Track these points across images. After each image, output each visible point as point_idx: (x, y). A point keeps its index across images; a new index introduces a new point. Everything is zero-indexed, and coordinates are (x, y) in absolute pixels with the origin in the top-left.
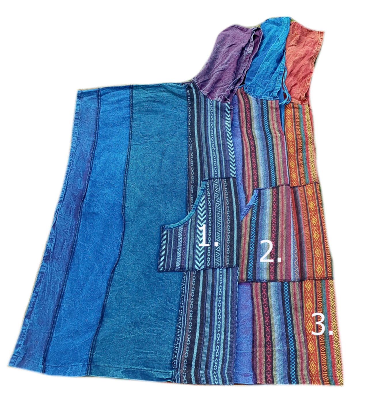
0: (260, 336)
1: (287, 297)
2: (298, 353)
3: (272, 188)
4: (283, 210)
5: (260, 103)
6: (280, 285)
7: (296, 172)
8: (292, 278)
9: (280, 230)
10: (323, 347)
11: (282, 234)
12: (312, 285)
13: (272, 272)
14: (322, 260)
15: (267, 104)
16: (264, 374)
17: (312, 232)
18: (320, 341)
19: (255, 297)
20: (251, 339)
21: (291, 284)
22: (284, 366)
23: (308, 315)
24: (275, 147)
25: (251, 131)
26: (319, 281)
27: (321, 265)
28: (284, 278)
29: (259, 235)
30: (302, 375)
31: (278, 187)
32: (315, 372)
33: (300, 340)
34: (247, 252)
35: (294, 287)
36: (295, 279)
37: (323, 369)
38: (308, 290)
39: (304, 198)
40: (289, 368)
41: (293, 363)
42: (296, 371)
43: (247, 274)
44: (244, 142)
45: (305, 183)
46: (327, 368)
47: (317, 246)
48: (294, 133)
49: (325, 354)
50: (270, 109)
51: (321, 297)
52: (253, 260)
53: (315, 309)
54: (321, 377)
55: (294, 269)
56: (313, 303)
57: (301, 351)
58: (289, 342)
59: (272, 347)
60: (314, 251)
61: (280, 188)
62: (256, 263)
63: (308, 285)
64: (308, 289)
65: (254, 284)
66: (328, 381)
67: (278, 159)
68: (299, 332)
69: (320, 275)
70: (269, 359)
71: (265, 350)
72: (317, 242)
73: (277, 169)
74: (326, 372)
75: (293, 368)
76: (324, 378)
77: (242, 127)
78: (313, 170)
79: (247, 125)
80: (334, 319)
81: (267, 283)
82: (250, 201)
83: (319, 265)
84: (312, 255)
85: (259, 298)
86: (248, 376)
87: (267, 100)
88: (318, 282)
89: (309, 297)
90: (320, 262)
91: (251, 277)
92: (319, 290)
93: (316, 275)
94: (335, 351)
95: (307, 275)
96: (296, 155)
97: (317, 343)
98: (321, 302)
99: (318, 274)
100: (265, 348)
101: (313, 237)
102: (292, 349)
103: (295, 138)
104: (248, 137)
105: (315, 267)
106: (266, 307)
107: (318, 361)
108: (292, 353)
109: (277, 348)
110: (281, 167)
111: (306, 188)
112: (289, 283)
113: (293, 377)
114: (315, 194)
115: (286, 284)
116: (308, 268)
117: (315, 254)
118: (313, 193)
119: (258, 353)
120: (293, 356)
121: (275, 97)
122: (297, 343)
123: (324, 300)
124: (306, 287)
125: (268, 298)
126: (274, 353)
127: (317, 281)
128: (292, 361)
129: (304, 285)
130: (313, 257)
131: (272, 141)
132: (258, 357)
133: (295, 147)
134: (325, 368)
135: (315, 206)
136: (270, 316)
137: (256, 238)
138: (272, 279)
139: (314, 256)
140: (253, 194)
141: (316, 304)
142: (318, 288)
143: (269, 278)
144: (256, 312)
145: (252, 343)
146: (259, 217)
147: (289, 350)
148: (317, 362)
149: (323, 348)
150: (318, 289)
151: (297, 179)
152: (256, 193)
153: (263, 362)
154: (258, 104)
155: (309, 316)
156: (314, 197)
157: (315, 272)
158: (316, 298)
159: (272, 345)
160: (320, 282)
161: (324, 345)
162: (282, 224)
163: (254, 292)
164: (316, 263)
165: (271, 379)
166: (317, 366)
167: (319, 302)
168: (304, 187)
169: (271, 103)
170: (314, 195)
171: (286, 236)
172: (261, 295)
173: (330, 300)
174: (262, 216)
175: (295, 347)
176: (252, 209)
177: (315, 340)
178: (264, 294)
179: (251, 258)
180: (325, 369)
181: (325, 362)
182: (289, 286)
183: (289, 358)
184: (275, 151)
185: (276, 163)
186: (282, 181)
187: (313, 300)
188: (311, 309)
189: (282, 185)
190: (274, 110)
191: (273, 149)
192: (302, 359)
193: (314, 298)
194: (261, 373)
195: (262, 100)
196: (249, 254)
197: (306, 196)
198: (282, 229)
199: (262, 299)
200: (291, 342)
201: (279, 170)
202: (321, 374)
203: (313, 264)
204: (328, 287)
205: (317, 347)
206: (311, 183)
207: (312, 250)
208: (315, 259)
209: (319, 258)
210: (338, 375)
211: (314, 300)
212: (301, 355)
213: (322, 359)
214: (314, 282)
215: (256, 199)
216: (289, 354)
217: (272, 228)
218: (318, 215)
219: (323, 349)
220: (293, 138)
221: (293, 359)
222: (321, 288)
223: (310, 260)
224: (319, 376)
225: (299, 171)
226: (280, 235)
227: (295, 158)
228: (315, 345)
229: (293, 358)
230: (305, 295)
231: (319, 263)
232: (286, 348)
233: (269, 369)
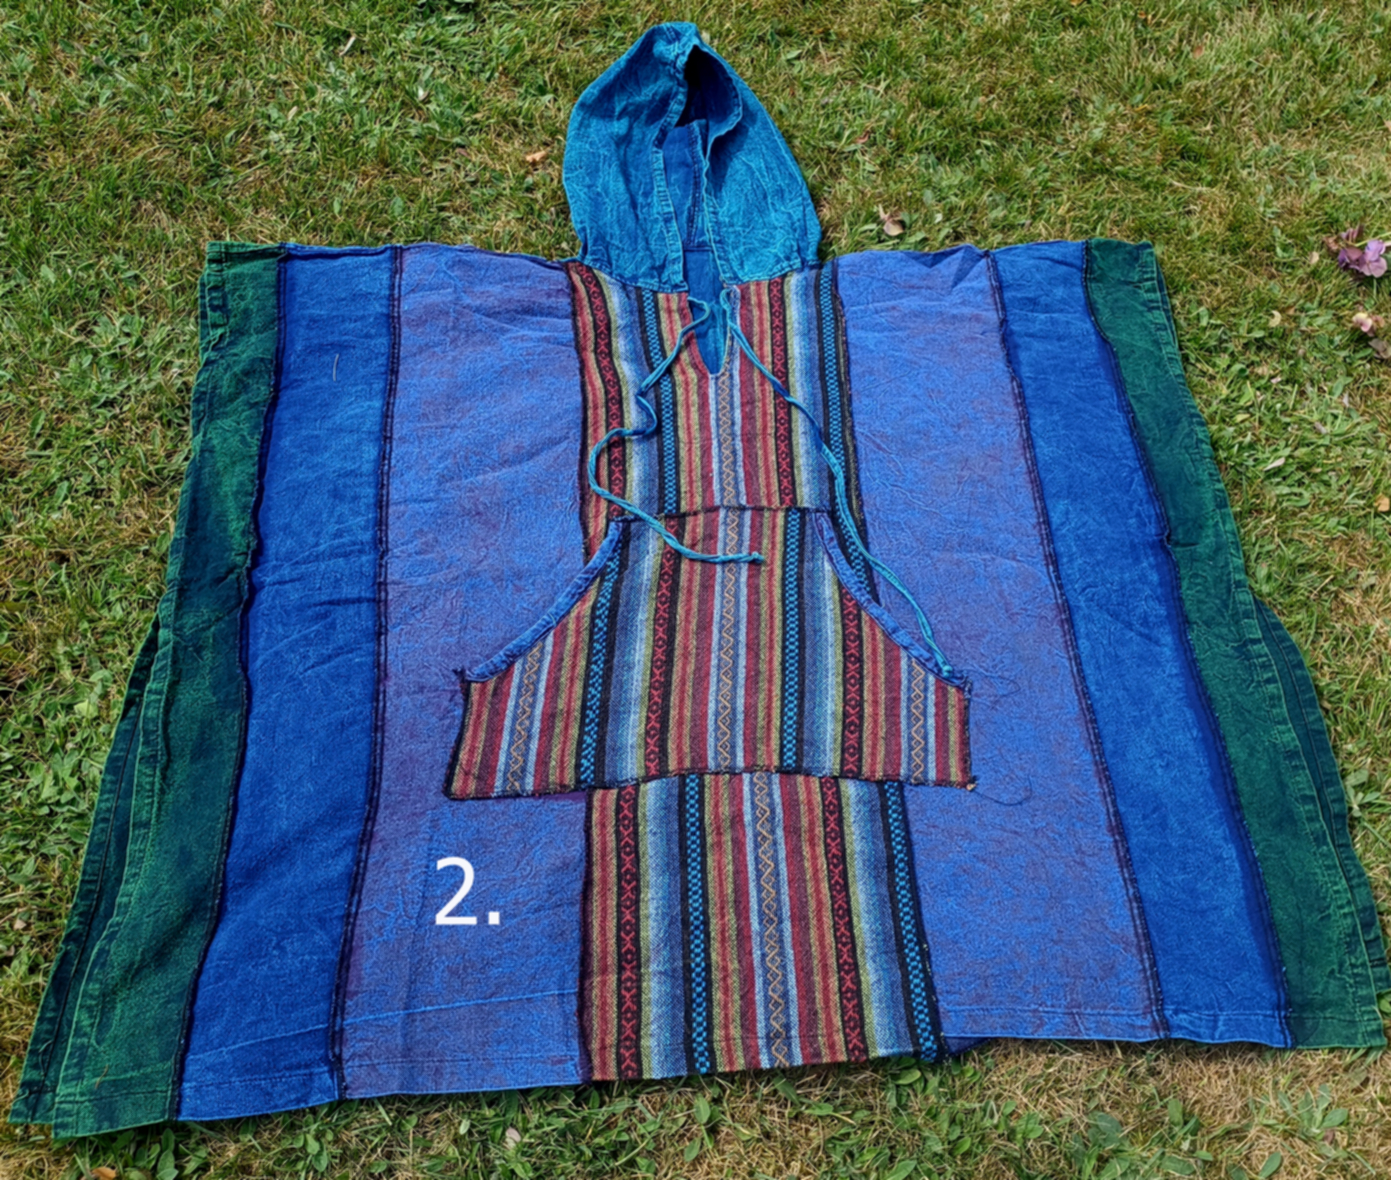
0: (604, 942)
1: (693, 815)
2: (716, 975)
3: (666, 517)
4: (690, 581)
5: (633, 296)
6: (676, 784)
8: (711, 764)
9: (679, 638)
11: (686, 647)
13: (653, 752)
15: (656, 302)
16: (614, 1050)
19: (595, 831)
20: (576, 955)
21: (708, 778)
22: (674, 1017)
24: (681, 411)
25: (611, 362)
28: (687, 763)
29: (617, 653)
30: (727, 1038)
31: (684, 515)
33: (723, 932)
34: (579, 703)
35: (717, 787)
36: (718, 765)
40: (689, 1020)
41: (699, 1005)
42: (709, 1029)
43: (578, 766)
44: (589, 388)
50: (664, 316)
52: (598, 725)
55: (717, 739)
57: (725, 969)
58: (690, 942)
59: (639, 967)
61: (690, 520)
62: (605, 733)
65: (598, 794)
67: (690, 443)
68: (722, 908)
70: (629, 1003)
71: (619, 979)
73: (684, 466)
75: (700, 1019)
77: (585, 349)
79: (596, 344)
81: (637, 787)
82: (597, 554)
85: (611, 829)
86: (565, 1061)
87: (655, 293)
91: (588, 775)
100: (619, 973)
102: (698, 965)
104: (603, 377)
106: (628, 854)
108: (698, 975)
109: (653, 967)
110: (697, 461)
112: (701, 776)
113: (700, 1049)
115: (692, 781)
119: (596, 992)
120: (699, 985)
121: (676, 286)
122: (715, 945)
125: (636, 826)
126: (644, 985)
128: (699, 1000)
131: (674, 393)
132: (596, 1002)
136: (638, 881)
137: (606, 662)
138: (653, 772)
140: (606, 534)
143: (642, 773)
144: (597, 874)
145: (577, 968)
146: (618, 597)
147: (687, 969)
152: (614, 532)
153: (613, 1014)
154: (628, 296)
159: (639, 959)
162: (687, 621)
163: (595, 816)
165: (633, 1065)
169: (668, 300)
171: (698, 655)
172: (617, 820)
174: (628, 595)
175: (708, 957)
176: (602, 581)
178: (625, 817)
179: (592, 720)
182: (702, 786)
183: (688, 992)
184: (681, 421)
185: (683, 453)
186: (698, 500)
189: (695, 514)
190: (676, 316)
191: (675, 415)
192: (726, 991)
194: (603, 1048)
195: (638, 289)
196: (584, 707)
198: (686, 635)
199: (618, 832)
200: (697, 942)
201: (691, 471)
212: (725, 979)
215: (614, 551)
216: (688, 980)
217: (655, 631)
221: (699, 995)
226: (678, 652)
229: (699, 989)
232: (679, 964)
233: (628, 1032)
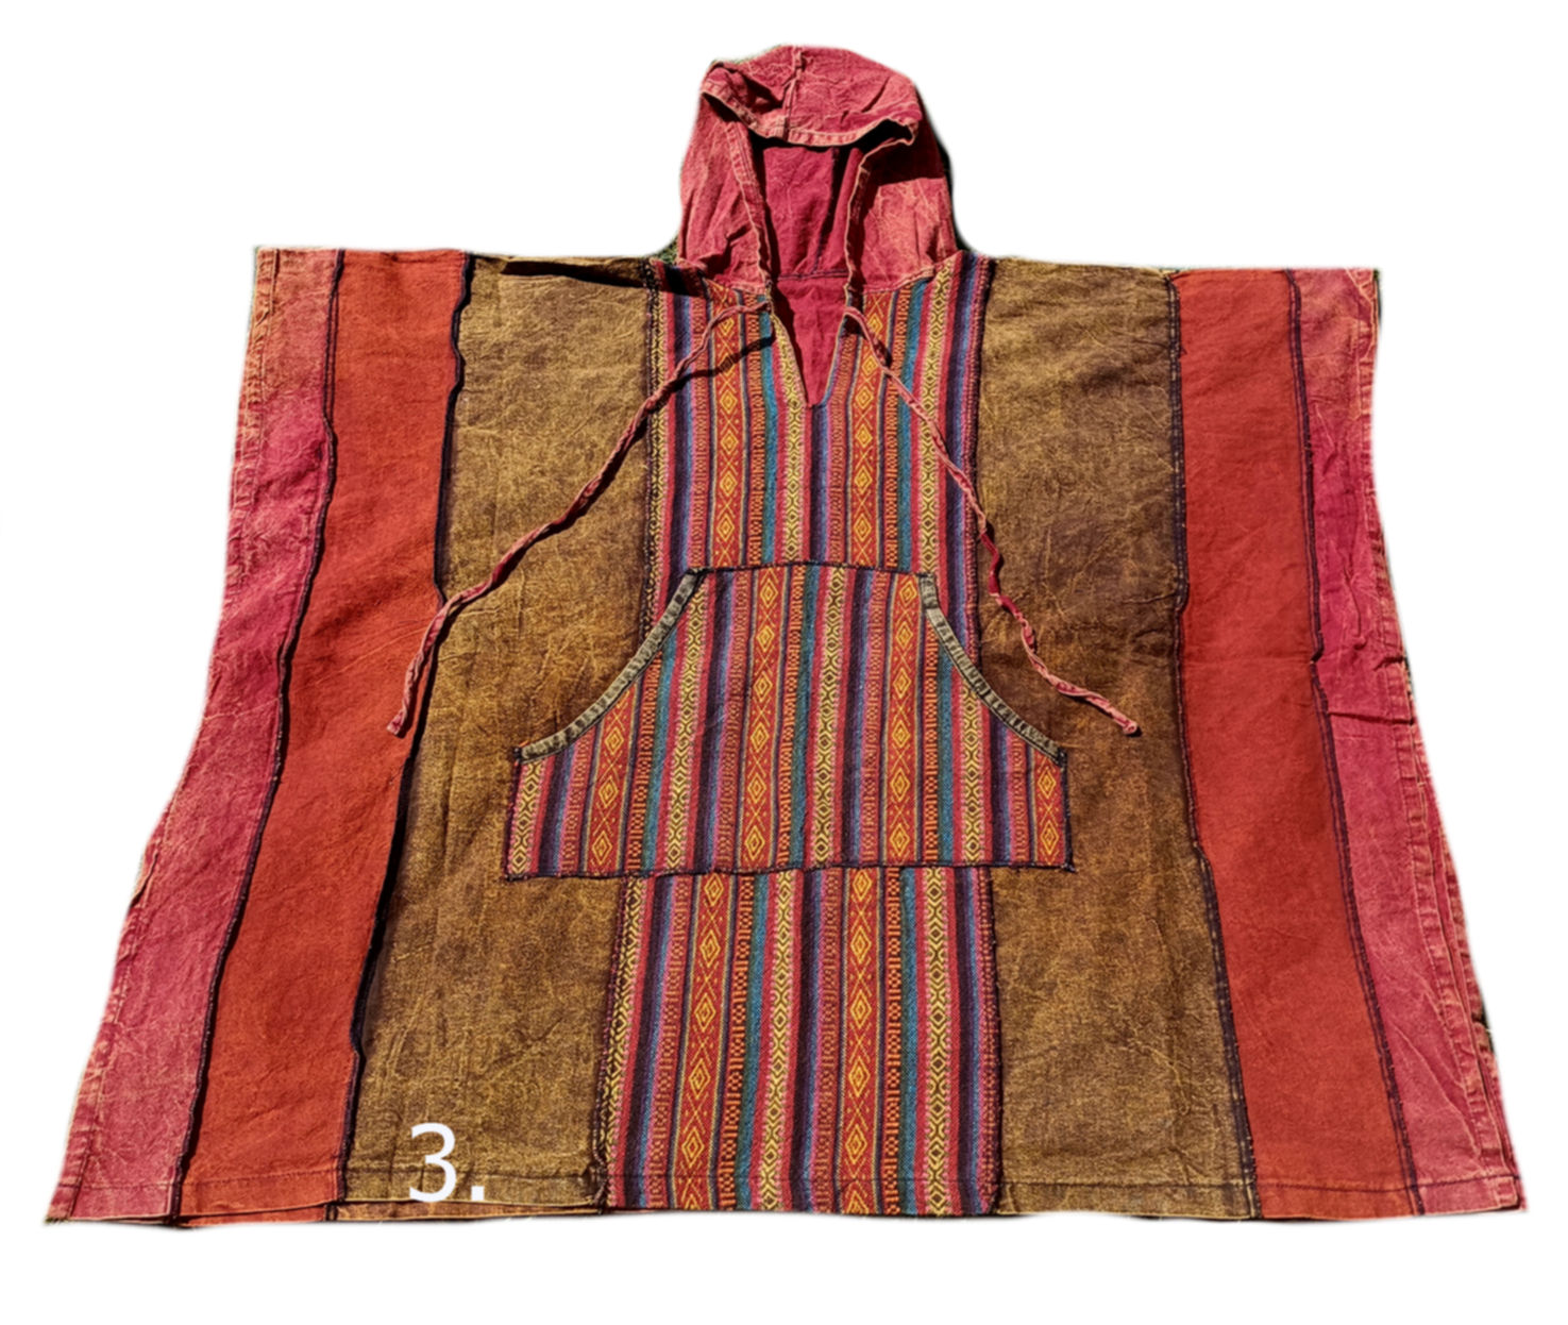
7: (736, 510)
10: (736, 1078)
12: (727, 888)
14: (765, 814)
17: (747, 724)
18: (732, 1060)
23: (702, 977)
26: (747, 878)
27: (760, 829)
32: (697, 1163)
37: (724, 1153)
38: (713, 904)
39: (747, 613)
45: (760, 559)
46: (735, 1149)
47: (757, 770)
48: (742, 390)
49: (738, 1102)
51: (750, 927)
53: (726, 960)
54: (715, 1177)
56: (721, 943)
60: (746, 784)
63: (714, 888)
64: (713, 899)
66: (732, 1191)
69: (753, 858)
72: (758, 755)
74: (732, 1163)
76: (721, 1179)
78: (793, 517)
80: (781, 994)
83: (755, 827)
84: (738, 794)
88: (744, 882)
89: (712, 924)
90: (759, 819)
92: (744, 906)
93: (742, 859)
94: (771, 1095)
95: (713, 857)
96: (745, 456)
97: (719, 1065)
98: (749, 942)
99: (748, 856)
101: (749, 740)
103: (743, 407)
105: (740, 834)
107: (713, 1127)
111: (760, 579)
114: (783, 604)
116: (720, 836)
117: (747, 795)
118: (778, 600)
123: (759, 938)
124: (707, 892)
127: (743, 879)
129: (702, 888)
130: (738, 801)
133: (741, 430)
134: (730, 1149)
135: (776, 639)
139: (743, 799)
141: (732, 948)
142: (743, 899)
148: (708, 1132)
149: (735, 1081)
150: (742, 903)
151: (737, 538)
155: (707, 979)
156: (778, 614)
157: (739, 849)
158: (734, 928)
160: (753, 883)
161: (741, 1072)
164: (746, 820)
166: (706, 1141)
167: (742, 940)
168: (752, 574)
170: (779, 606)
173: (778, 936)
177: (715, 1055)
180: (729, 1153)
181: (733, 1131)
187: (724, 936)
188: (714, 963)
193: (728, 929)
197: (755, 606)
202: (715, 1168)
203: (736, 825)
204: (776, 895)
205: (718, 1077)
206: (778, 565)
207: (738, 782)
208: (746, 809)
209: (756, 807)
210: (763, 1174)
211: (728, 936)
213: (727, 1119)
214: (731, 880)
218: (778, 671)
219: (735, 1085)
220: (738, 406)
222: (752, 899)
223: (729, 810)
224: (708, 1173)
225: (747, 511)
227: (740, 464)
228: (712, 1070)
230: (700, 918)
231: (756, 823)
